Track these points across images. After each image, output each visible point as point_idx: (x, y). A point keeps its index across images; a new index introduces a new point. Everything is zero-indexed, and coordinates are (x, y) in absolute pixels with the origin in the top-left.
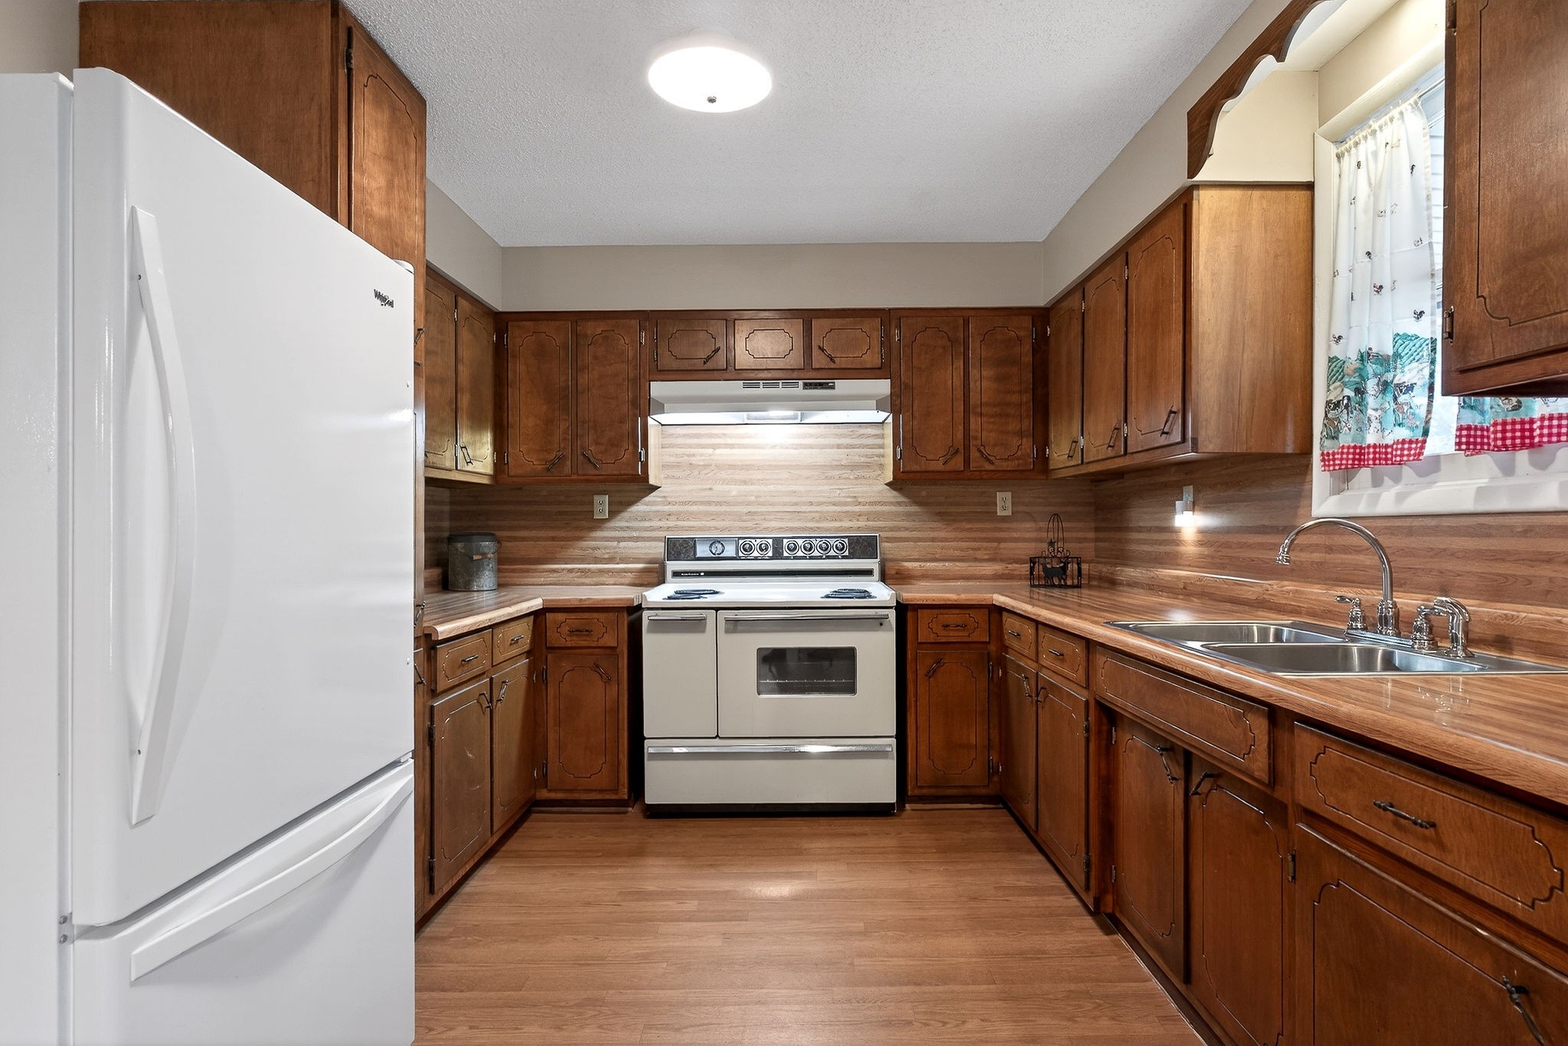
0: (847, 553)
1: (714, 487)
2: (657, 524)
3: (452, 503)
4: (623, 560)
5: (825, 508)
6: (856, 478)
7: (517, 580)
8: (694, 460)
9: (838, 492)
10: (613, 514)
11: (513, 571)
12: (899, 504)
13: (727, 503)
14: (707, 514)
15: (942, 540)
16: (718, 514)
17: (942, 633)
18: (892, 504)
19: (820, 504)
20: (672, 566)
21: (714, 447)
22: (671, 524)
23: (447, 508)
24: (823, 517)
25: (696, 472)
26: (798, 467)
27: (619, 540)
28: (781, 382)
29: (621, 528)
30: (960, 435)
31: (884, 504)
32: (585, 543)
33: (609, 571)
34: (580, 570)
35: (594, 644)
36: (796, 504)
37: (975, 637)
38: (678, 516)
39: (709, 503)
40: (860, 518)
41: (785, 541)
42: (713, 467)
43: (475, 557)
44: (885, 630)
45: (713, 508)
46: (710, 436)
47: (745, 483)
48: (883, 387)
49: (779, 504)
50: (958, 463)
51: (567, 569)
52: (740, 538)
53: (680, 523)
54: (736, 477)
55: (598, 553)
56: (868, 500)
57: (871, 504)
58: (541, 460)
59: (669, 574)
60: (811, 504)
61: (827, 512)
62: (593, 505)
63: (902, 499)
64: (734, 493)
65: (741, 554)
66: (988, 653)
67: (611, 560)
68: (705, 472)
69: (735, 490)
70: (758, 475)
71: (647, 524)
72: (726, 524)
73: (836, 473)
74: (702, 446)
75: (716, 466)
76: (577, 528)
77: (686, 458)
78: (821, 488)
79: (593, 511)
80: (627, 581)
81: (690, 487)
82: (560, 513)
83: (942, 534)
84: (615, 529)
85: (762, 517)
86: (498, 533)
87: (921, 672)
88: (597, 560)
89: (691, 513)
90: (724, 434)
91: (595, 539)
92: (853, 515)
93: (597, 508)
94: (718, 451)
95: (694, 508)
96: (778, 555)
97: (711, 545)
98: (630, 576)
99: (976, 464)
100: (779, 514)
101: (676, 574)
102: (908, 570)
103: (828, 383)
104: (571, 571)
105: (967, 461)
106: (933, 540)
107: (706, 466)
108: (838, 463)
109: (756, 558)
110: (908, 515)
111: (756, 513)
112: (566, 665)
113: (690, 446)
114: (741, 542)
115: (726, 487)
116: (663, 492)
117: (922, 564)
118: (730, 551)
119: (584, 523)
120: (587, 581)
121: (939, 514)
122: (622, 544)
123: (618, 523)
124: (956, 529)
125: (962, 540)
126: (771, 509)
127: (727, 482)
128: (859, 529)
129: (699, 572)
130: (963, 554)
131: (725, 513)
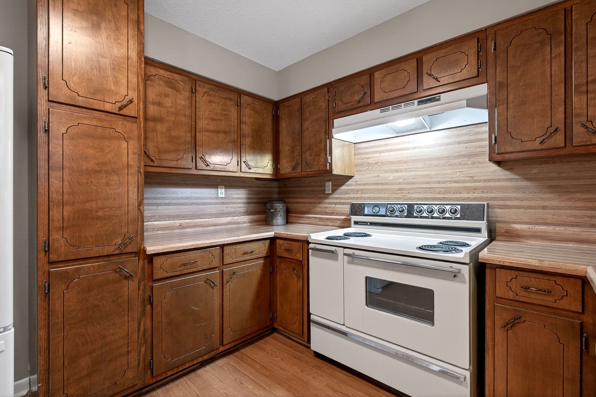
0: (459, 216)
1: (381, 175)
2: (352, 196)
3: (279, 187)
4: (337, 214)
5: (449, 185)
6: (472, 164)
7: (297, 221)
8: (370, 161)
9: (459, 174)
10: (333, 191)
11: (295, 217)
12: (510, 180)
13: (387, 184)
14: (377, 190)
15: (553, 208)
16: (382, 190)
17: (522, 293)
18: (504, 180)
19: (445, 182)
20: (354, 218)
21: (380, 152)
22: (358, 195)
23: (277, 190)
24: (448, 191)
25: (371, 167)
26: (430, 159)
27: (336, 204)
28: (402, 104)
29: (336, 198)
30: (560, 116)
31: (498, 180)
32: (322, 205)
33: (330, 219)
34: (319, 218)
35: (293, 258)
36: (428, 183)
37: (564, 304)
38: (362, 191)
39: (377, 184)
40: (476, 191)
41: (415, 206)
42: (380, 164)
43: (272, 211)
44: (458, 281)
45: (380, 187)
46: (379, 146)
47: (397, 171)
48: (482, 90)
49: (417, 183)
50: (559, 140)
51: (314, 217)
52: (388, 204)
53: (363, 195)
54: (392, 168)
55: (327, 210)
56: (482, 178)
57: (485, 181)
58: (290, 166)
59: (352, 223)
60: (439, 182)
61: (450, 187)
62: (325, 187)
63: (513, 176)
64: (391, 178)
65: (388, 214)
66: (582, 324)
67: (332, 214)
68: (376, 166)
69: (391, 176)
70: (405, 166)
71: (348, 196)
72: (386, 195)
73: (457, 161)
74: (374, 152)
75: (381, 163)
76: (319, 198)
77: (366, 160)
78: (446, 172)
79: (325, 190)
80: (337, 224)
81: (368, 175)
82: (313, 191)
83: (555, 203)
84: (334, 198)
85: (407, 192)
86: (287, 200)
87: (499, 323)
88: (327, 214)
89: (369, 190)
90: (386, 145)
91: (326, 203)
92: (468, 190)
93: (327, 189)
94: (382, 154)
95: (370, 187)
96: (410, 215)
97: (374, 207)
98: (339, 223)
99: (579, 140)
100: (418, 189)
101: (356, 223)
102: (517, 230)
103: (435, 98)
104: (315, 218)
105: (568, 137)
106: (544, 208)
107: (377, 163)
108: (458, 154)
109: (397, 216)
110: (518, 189)
111: (404, 189)
112: (283, 266)
113: (368, 153)
114: (389, 206)
115: (387, 175)
116: (355, 179)
117: (531, 226)
118: (383, 211)
119: (322, 196)
120: (321, 223)
121: (551, 187)
122: (337, 206)
123: (335, 195)
124: (570, 199)
125: (576, 208)
126: (412, 186)
127: (387, 171)
128: (475, 199)
129: (367, 223)
130: (579, 220)
131: (386, 190)
